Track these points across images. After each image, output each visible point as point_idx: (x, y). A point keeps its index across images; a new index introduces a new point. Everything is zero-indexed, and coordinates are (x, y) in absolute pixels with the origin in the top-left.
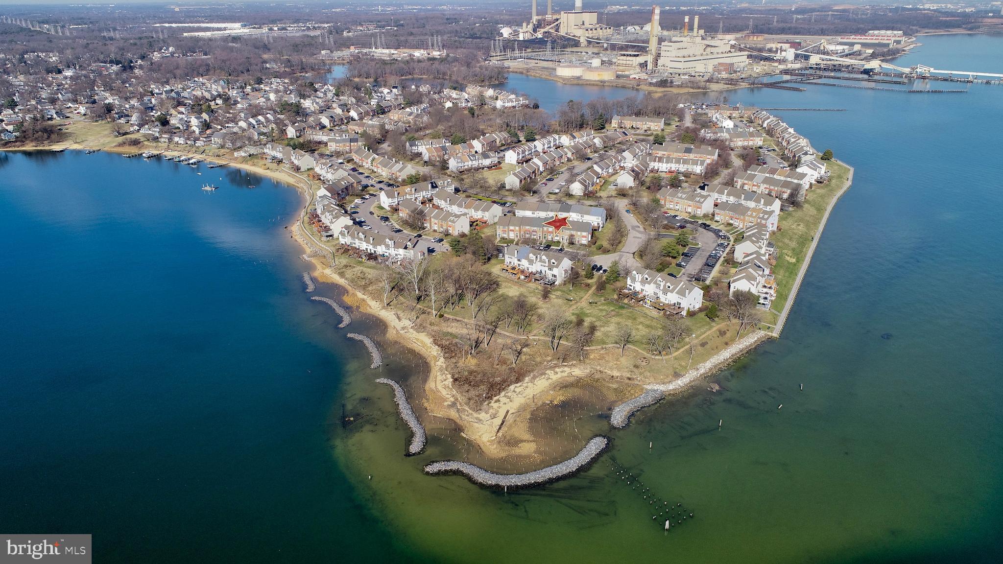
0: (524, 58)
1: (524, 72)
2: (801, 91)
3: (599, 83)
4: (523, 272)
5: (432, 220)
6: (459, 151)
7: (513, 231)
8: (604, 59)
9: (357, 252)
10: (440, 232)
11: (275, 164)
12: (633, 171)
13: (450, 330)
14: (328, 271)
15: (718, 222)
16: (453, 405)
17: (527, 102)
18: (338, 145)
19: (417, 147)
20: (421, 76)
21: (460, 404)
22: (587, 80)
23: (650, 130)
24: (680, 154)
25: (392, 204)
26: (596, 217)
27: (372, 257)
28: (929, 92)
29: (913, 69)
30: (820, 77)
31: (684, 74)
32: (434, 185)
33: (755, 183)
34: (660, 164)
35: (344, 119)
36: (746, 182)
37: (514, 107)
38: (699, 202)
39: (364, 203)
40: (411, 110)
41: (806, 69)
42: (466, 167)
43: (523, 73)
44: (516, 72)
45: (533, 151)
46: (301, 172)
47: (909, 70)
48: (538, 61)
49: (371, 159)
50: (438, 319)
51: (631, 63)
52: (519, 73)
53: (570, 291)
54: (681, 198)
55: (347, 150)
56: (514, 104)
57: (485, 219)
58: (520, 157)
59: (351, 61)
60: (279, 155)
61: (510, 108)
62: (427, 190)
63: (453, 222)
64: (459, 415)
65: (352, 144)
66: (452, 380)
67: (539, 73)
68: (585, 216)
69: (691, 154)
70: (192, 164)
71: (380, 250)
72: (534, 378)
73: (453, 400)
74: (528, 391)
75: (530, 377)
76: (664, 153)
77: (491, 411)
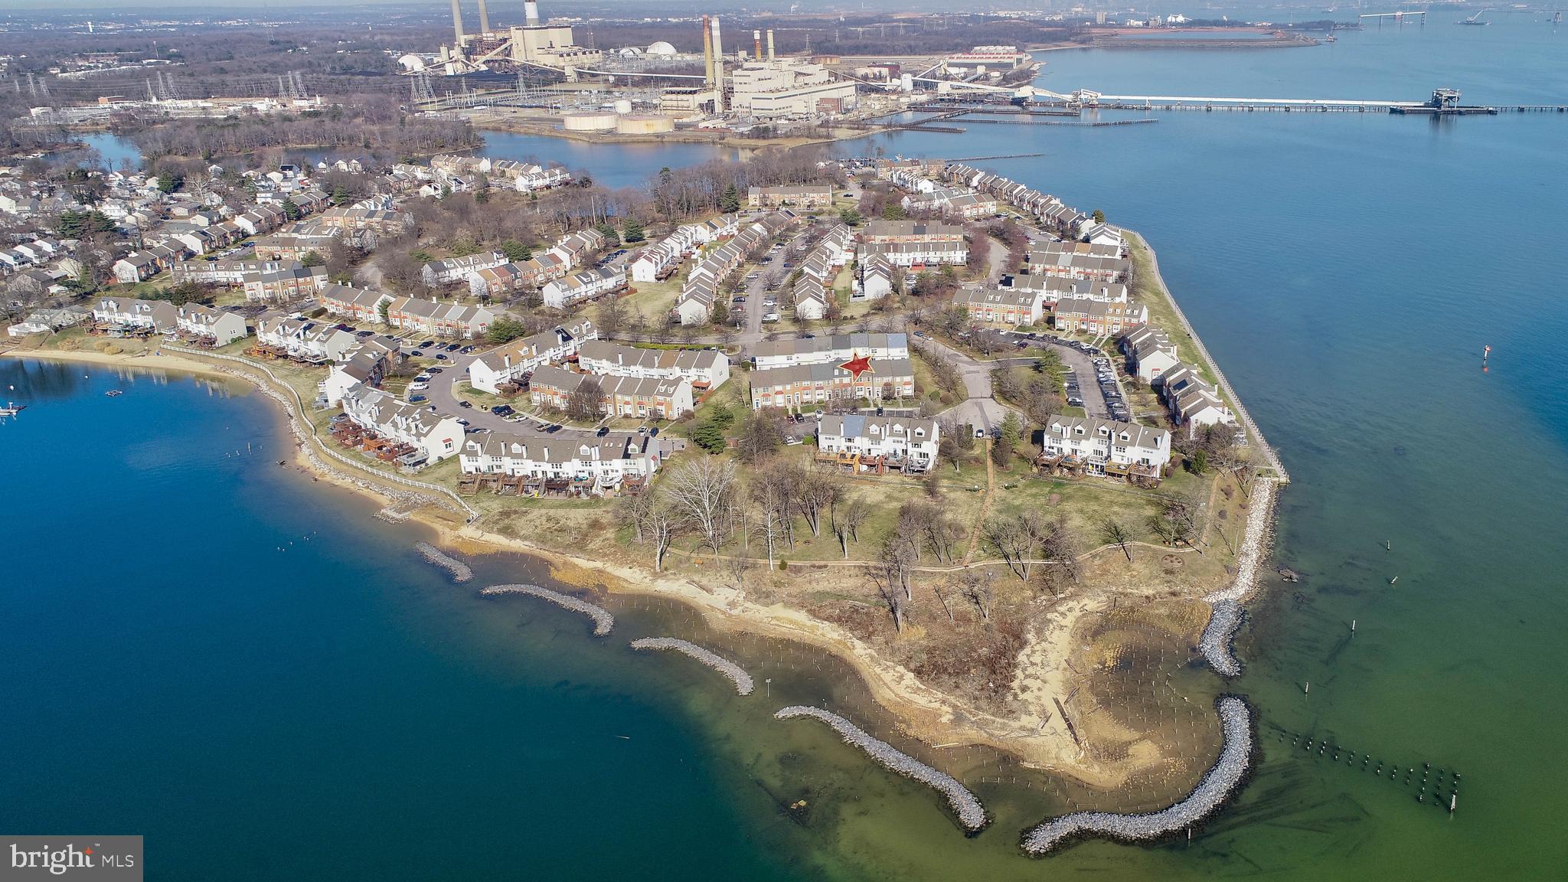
0: (490, 105)
1: (503, 127)
2: (960, 132)
3: (655, 139)
4: (862, 460)
5: (619, 397)
6: (538, 269)
7: (780, 393)
8: (634, 100)
9: (515, 484)
10: (637, 418)
11: (135, 340)
13: (820, 587)
14: (468, 532)
15: (1063, 330)
16: (958, 719)
17: (568, 176)
19: (447, 272)
20: (303, 146)
21: (970, 713)
22: (631, 135)
23: (815, 206)
24: (909, 237)
25: (502, 381)
26: (898, 350)
27: (555, 485)
28: (1115, 124)
29: (1077, 95)
30: (966, 112)
31: (779, 117)
32: (565, 335)
33: (1060, 268)
34: (899, 255)
35: (228, 235)
36: (1047, 267)
37: (548, 187)
38: (1024, 304)
39: (428, 388)
40: (364, 205)
41: (936, 101)
42: (577, 297)
43: (500, 130)
44: (487, 129)
46: (219, 348)
47: (1071, 96)
48: (516, 109)
49: (378, 302)
50: (782, 574)
51: (685, 104)
52: (493, 130)
53: (959, 475)
54: (994, 301)
55: (291, 293)
56: (547, 182)
57: (705, 381)
59: (117, 126)
60: (142, 321)
61: (542, 189)
62: (556, 346)
63: (666, 394)
64: (988, 733)
65: (300, 280)
66: (912, 675)
67: (534, 129)
68: (878, 350)
69: (926, 236)
71: (570, 469)
72: (1039, 632)
73: (950, 710)
74: (1052, 657)
75: (1032, 633)
76: (884, 237)
77: (1031, 708)
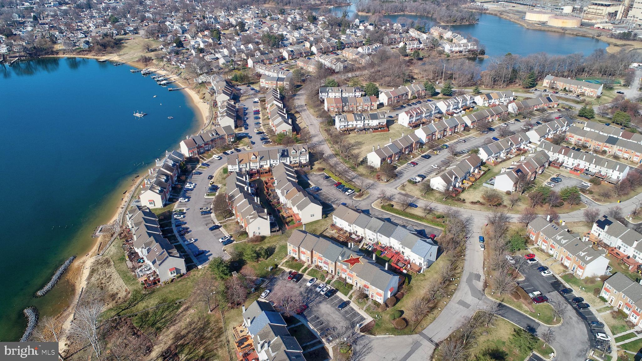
1: (498, 14)
5: (237, 210)
7: (304, 253)
8: (576, 7)
12: (518, 171)
14: (89, 262)
17: (475, 47)
18: (267, 82)
19: (326, 94)
22: (550, 27)
23: (583, 96)
24: (600, 144)
32: (286, 154)
34: (566, 158)
37: (461, 52)
39: (220, 159)
42: (350, 126)
45: (433, 112)
51: (600, 12)
54: (559, 242)
56: (461, 49)
58: (414, 120)
61: (456, 52)
65: (278, 82)
69: (615, 146)
70: (162, 85)
76: (581, 138)
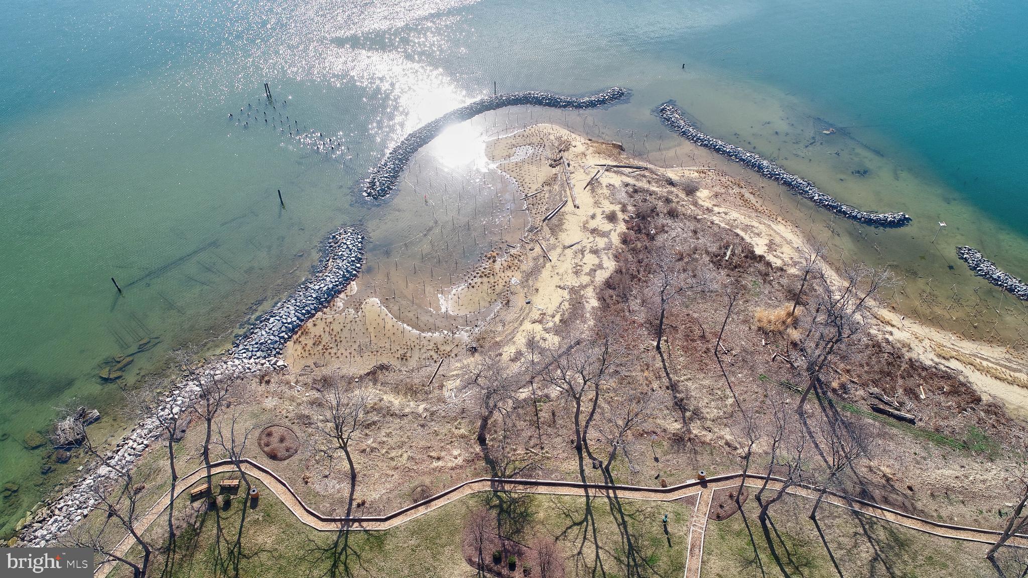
16: (689, 190)
21: (677, 196)
72: (577, 303)
73: (700, 202)
74: (566, 265)
75: (588, 307)
77: (606, 192)
